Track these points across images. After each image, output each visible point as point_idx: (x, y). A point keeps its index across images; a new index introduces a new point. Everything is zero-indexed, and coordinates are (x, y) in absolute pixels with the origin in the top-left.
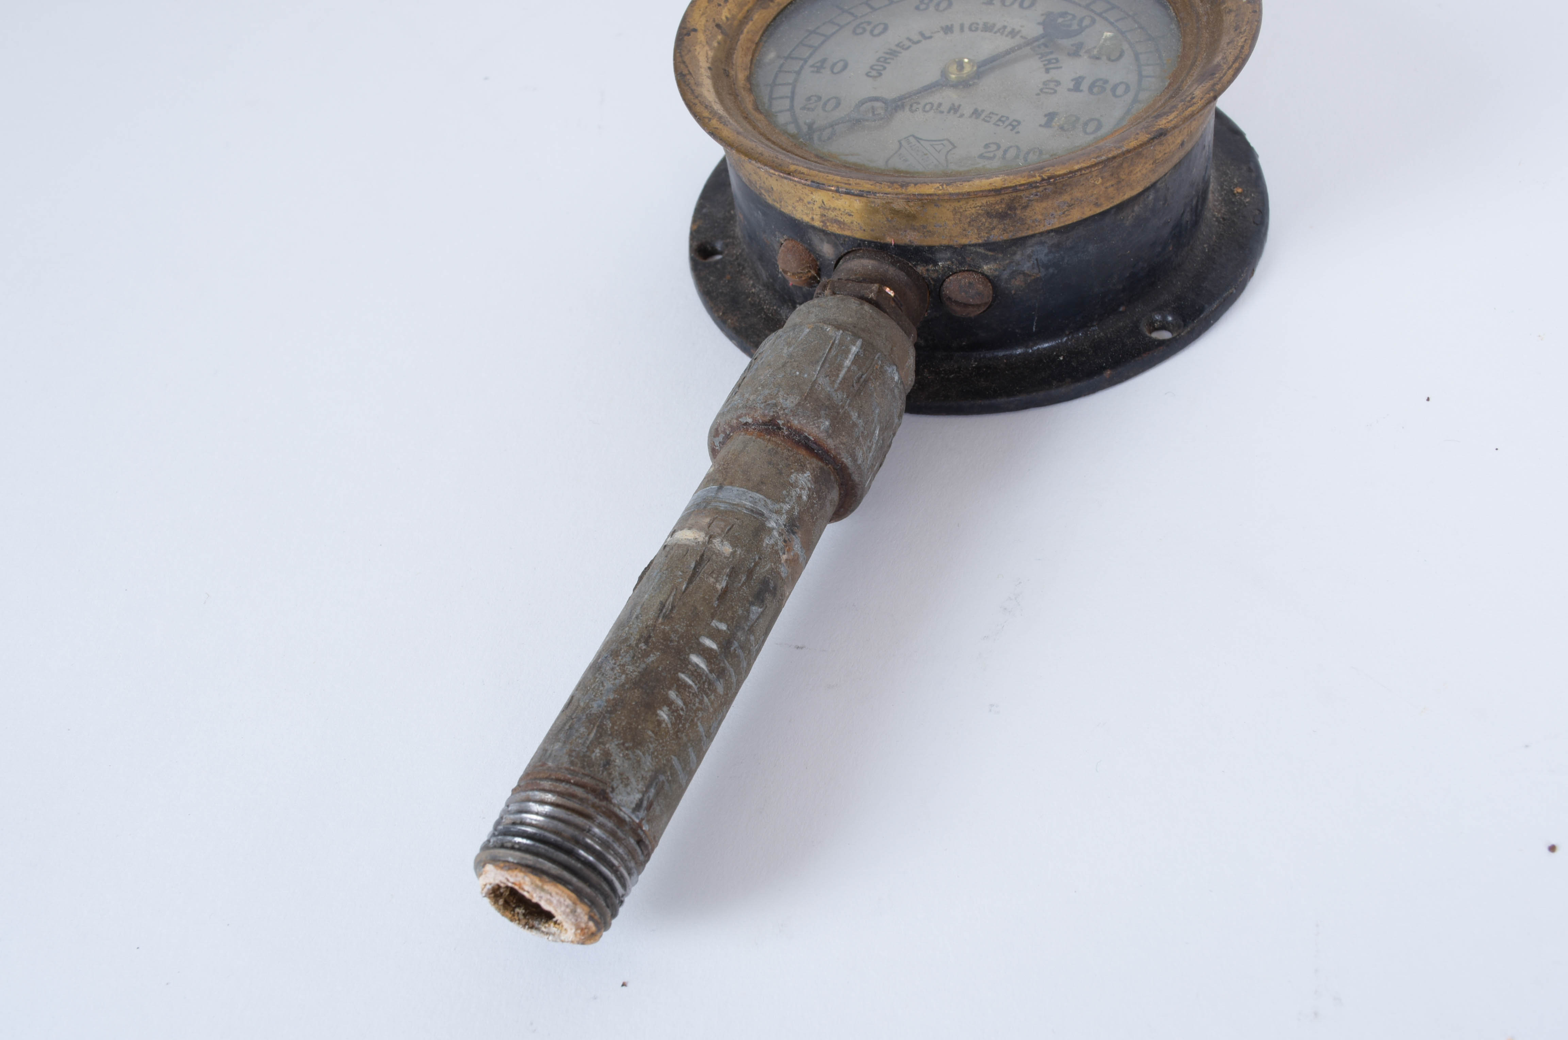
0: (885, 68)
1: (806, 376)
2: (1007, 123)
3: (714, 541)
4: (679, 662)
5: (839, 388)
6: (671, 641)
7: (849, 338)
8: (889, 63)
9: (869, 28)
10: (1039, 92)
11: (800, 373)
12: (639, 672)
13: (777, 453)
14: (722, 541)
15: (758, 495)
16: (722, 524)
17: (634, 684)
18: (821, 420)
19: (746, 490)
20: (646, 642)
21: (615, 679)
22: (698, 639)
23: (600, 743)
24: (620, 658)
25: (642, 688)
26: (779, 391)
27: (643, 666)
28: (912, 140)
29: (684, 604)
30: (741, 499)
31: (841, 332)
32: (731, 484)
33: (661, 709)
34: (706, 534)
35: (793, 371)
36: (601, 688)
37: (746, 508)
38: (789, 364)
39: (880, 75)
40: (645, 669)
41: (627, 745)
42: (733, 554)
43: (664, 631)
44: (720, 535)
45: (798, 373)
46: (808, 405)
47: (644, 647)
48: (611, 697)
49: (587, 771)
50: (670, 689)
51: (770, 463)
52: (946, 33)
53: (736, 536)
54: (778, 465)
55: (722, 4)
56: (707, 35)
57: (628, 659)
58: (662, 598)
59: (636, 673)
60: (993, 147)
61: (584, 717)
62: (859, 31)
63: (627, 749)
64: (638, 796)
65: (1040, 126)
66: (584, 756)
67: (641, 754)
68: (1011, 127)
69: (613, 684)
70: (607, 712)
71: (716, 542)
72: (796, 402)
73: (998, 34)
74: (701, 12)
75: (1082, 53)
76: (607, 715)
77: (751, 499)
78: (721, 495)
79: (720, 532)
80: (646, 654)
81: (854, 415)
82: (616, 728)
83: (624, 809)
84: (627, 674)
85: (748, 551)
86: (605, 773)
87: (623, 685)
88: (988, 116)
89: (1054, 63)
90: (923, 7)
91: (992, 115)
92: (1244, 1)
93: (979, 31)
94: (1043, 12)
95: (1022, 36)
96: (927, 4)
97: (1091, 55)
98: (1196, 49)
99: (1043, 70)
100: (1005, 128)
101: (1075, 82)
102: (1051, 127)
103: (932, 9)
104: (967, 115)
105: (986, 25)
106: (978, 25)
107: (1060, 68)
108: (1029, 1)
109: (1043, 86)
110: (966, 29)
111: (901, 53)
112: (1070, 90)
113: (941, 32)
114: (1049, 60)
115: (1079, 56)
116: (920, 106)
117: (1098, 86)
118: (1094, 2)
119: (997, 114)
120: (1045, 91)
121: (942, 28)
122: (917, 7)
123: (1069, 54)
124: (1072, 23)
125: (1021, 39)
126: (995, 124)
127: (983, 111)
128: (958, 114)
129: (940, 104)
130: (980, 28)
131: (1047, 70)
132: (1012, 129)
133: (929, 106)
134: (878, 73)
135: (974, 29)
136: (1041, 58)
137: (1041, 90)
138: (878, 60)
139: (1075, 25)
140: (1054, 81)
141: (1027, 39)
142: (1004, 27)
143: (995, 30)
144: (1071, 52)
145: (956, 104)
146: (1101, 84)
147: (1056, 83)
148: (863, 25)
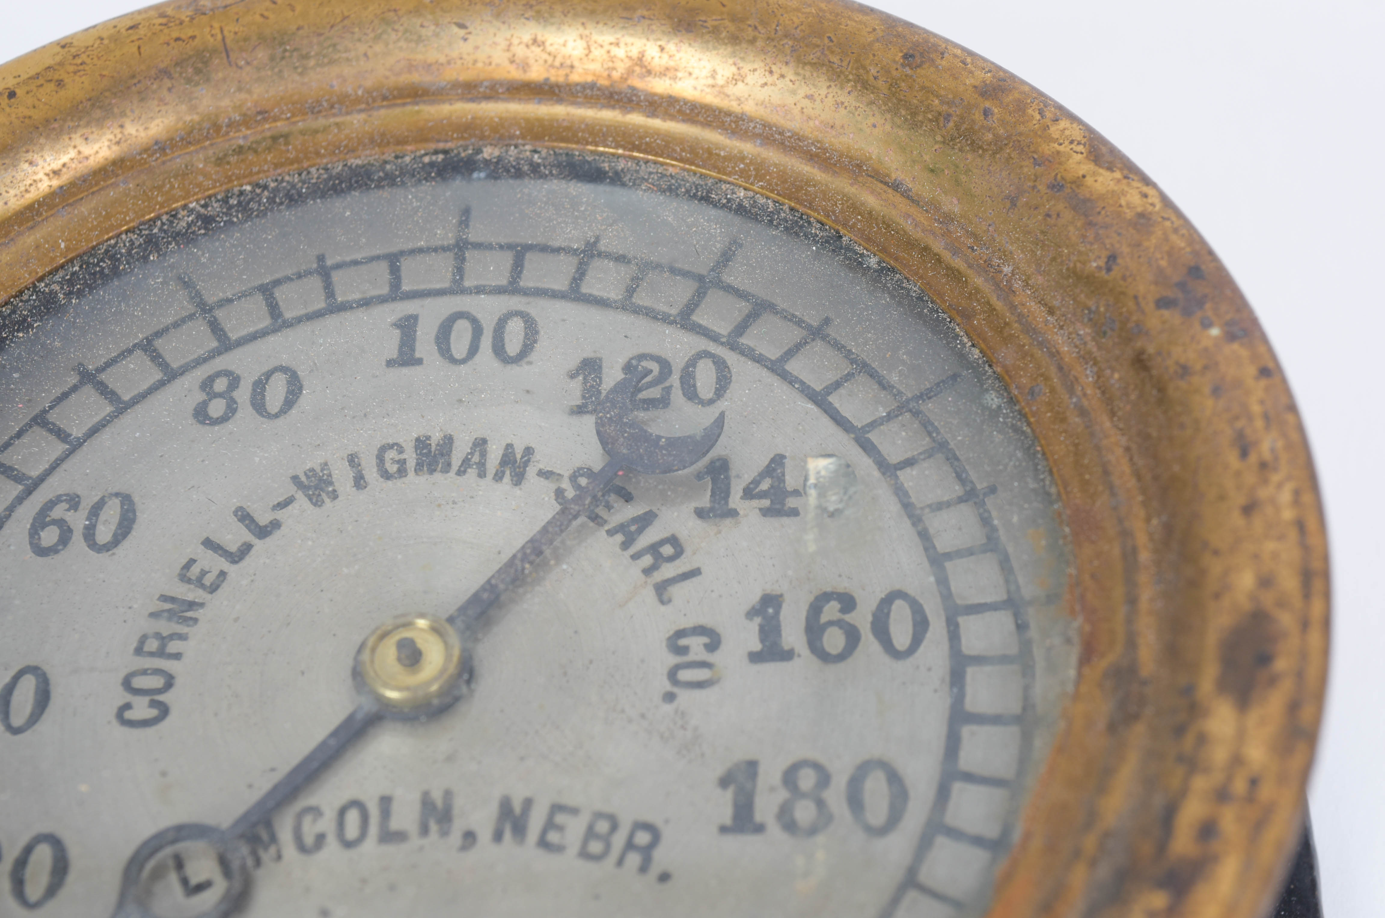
0: (170, 682)
2: (619, 840)
8: (177, 656)
9: (78, 521)
10: (668, 687)
39: (164, 711)
52: (317, 502)
62: (49, 536)
65: (724, 830)
68: (634, 859)
73: (472, 472)
75: (735, 500)
88: (550, 825)
89: (671, 559)
90: (217, 408)
91: (560, 818)
92: (1215, 331)
93: (411, 474)
94: (573, 362)
95: (545, 474)
96: (227, 395)
97: (766, 503)
98: (1113, 494)
99: (649, 594)
100: (620, 862)
101: (758, 620)
102: (760, 829)
103: (245, 411)
104: (485, 835)
105: (421, 444)
106: (401, 450)
107: (695, 573)
108: (515, 328)
109: (673, 660)
110: (371, 473)
111: (202, 605)
112: (755, 657)
113: (302, 501)
114: (654, 549)
115: (733, 513)
116: (327, 824)
117: (831, 623)
118: (700, 295)
119: (574, 811)
120: (685, 675)
121: (295, 479)
122: (201, 415)
123: (700, 514)
124: (668, 390)
125: (549, 487)
126: (585, 854)
127: (528, 803)
128: (456, 837)
129: (386, 802)
130: (411, 464)
131: (661, 589)
132: (644, 868)
133: (353, 817)
134: (154, 704)
135: (393, 468)
136: (625, 545)
137: (672, 675)
138: (139, 651)
139: (677, 396)
140: (700, 630)
141: (565, 484)
142: (481, 444)
143: (456, 462)
144: (705, 501)
145: (437, 796)
146: (837, 616)
147: (705, 640)
148: (58, 512)
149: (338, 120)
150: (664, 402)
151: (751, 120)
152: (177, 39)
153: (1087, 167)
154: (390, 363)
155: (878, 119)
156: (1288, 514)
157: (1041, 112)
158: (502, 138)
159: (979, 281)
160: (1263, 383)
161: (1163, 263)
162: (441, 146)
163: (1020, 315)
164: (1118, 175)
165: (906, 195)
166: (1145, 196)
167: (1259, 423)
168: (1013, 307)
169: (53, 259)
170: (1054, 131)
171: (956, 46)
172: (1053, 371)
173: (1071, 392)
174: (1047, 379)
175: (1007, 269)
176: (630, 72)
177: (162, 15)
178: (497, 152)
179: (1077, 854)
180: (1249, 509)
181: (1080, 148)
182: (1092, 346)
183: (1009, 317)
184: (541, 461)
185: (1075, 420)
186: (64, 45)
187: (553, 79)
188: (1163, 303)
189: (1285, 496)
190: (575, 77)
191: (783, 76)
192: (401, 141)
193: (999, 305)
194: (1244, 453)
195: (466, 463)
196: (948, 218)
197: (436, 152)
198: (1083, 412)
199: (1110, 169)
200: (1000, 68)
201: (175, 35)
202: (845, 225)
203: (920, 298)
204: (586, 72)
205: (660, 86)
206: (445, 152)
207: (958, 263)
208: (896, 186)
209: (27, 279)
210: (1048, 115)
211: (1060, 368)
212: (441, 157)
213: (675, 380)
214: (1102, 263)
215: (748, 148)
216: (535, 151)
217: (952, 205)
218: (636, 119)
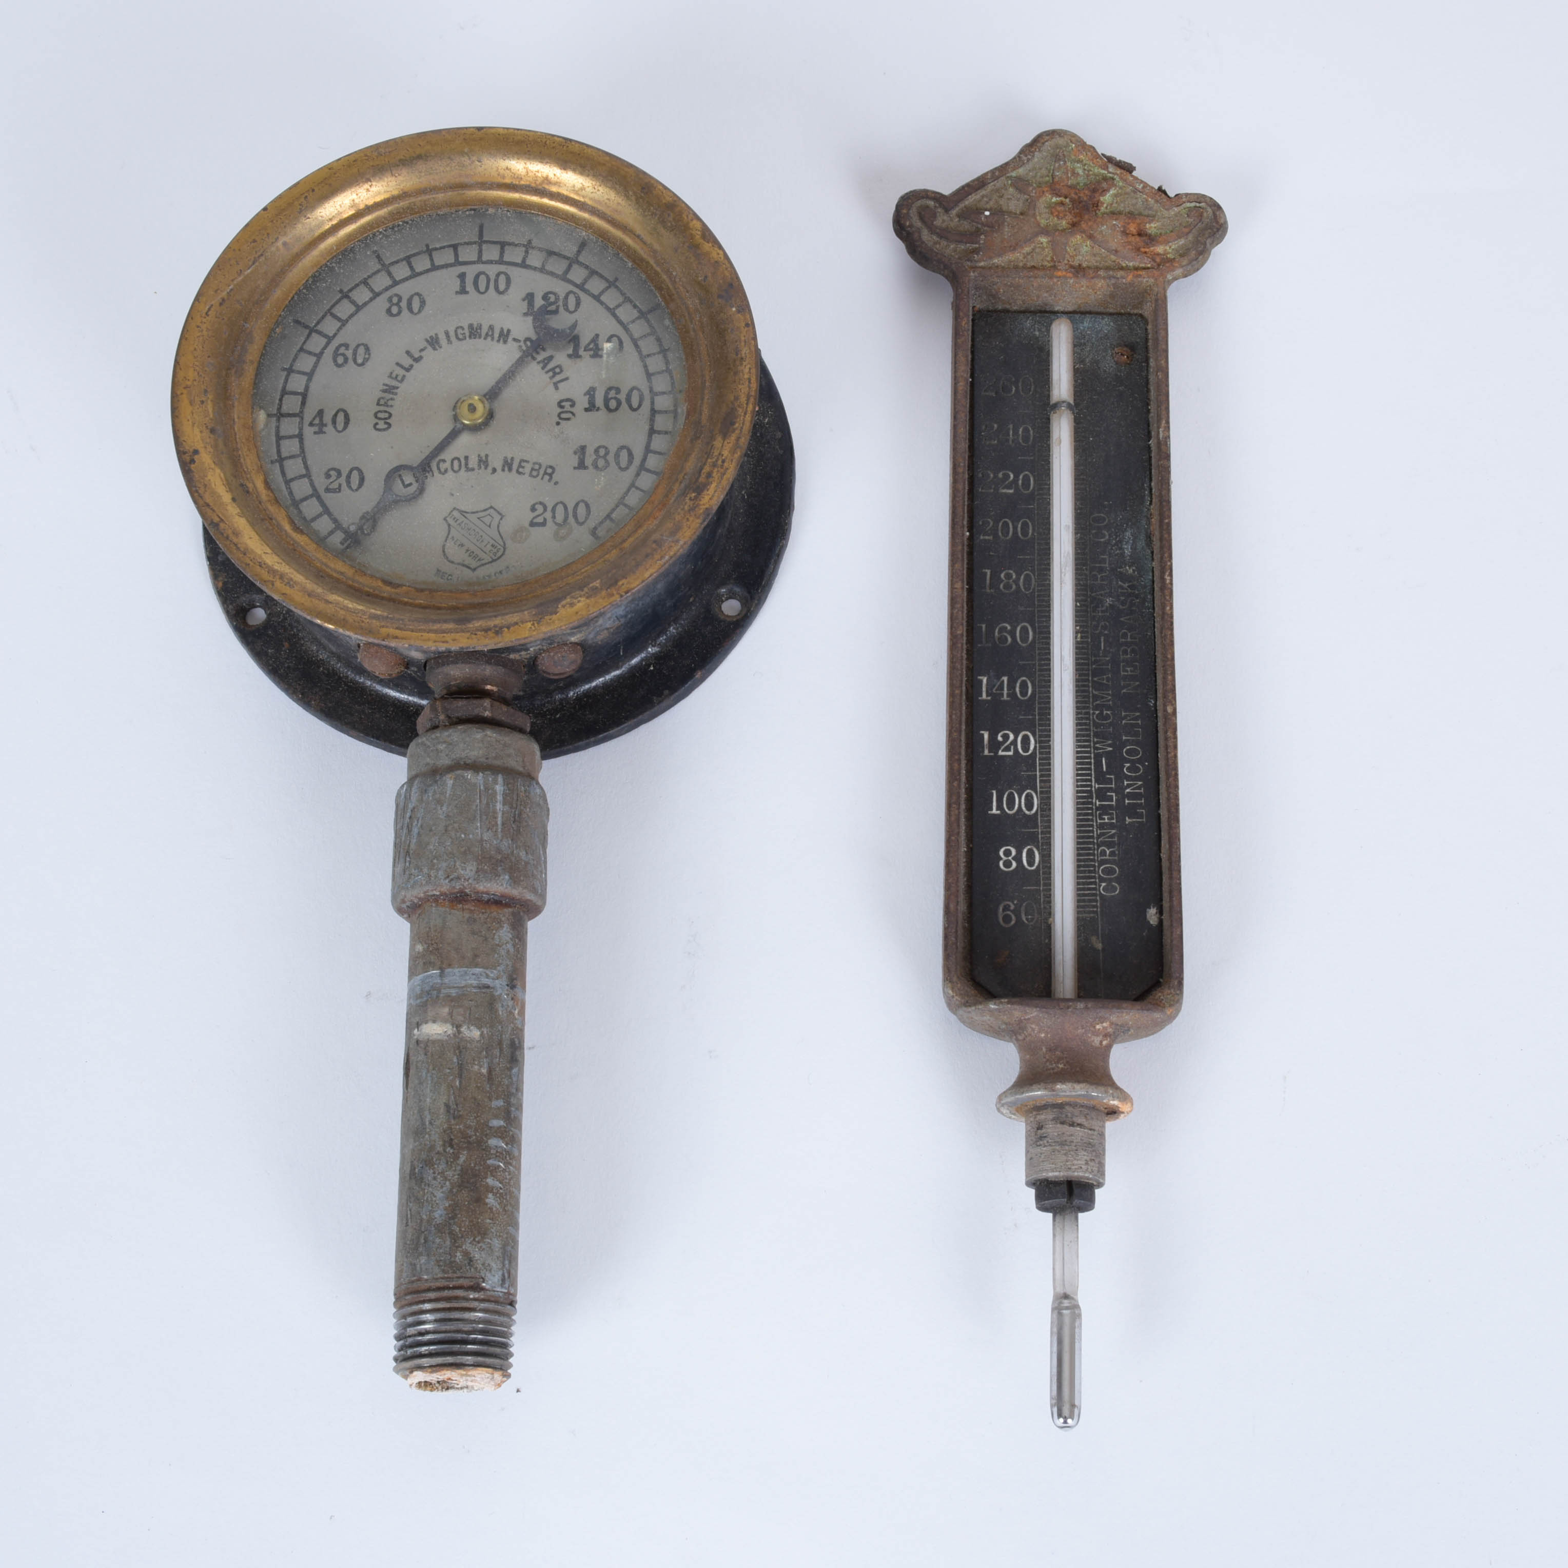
0: (390, 415)
1: (471, 836)
2: (542, 472)
3: (462, 1029)
4: (484, 1152)
5: (503, 837)
6: (470, 1137)
7: (490, 779)
8: (392, 406)
9: (349, 353)
10: (557, 419)
11: (465, 834)
12: (458, 1175)
13: (475, 921)
14: (468, 1028)
15: (478, 969)
16: (461, 1010)
17: (459, 1186)
18: (502, 877)
19: (466, 969)
20: (451, 1146)
21: (442, 1187)
22: (487, 1126)
23: (457, 1247)
24: (436, 1166)
25: (467, 1187)
26: (455, 862)
27: (459, 1168)
28: (456, 513)
29: (465, 1099)
30: (466, 980)
31: (481, 774)
32: (450, 966)
33: (487, 1198)
34: (453, 1025)
35: (458, 835)
36: (434, 1199)
37: (474, 987)
38: (450, 828)
39: (389, 425)
40: (462, 1170)
41: (477, 1239)
42: (482, 1035)
43: (460, 1131)
44: (464, 1022)
45: (463, 836)
46: (486, 867)
47: (451, 1151)
48: (447, 1205)
49: (459, 1274)
50: (486, 1178)
51: (473, 933)
52: (435, 349)
53: (477, 1018)
54: (481, 932)
55: (204, 399)
56: (210, 452)
57: (442, 1166)
58: (444, 1099)
59: (456, 1177)
60: (540, 509)
61: (433, 1229)
63: (479, 1242)
64: (500, 1273)
65: (575, 468)
66: (451, 1262)
67: (489, 1241)
68: (547, 477)
69: (442, 1192)
70: (450, 1218)
71: (464, 1029)
72: (474, 869)
73: (489, 339)
74: (190, 423)
75: (581, 352)
76: (452, 1221)
77: (474, 976)
78: (446, 981)
79: (462, 1019)
80: (456, 1157)
81: (522, 854)
82: (463, 1229)
83: (495, 1289)
84: (449, 1180)
85: (492, 1027)
86: (472, 1270)
87: (451, 1191)
88: (520, 466)
89: (559, 373)
90: (395, 310)
91: (523, 464)
92: (734, 309)
93: (468, 338)
94: (523, 295)
95: (515, 340)
96: (397, 304)
97: (592, 353)
98: (701, 361)
99: (552, 387)
100: (542, 479)
101: (588, 396)
102: (585, 468)
103: (405, 312)
104: (499, 469)
105: (471, 326)
106: (463, 329)
107: (567, 379)
108: (502, 279)
109: (559, 410)
110: (453, 338)
111: (397, 388)
112: (586, 410)
113: (430, 349)
114: (553, 370)
115: (580, 357)
116: (447, 465)
117: (612, 398)
118: (570, 267)
119: (527, 462)
120: (563, 416)
121: (427, 341)
122: (389, 311)
123: (570, 356)
124: (558, 307)
125: (516, 344)
126: (531, 475)
127: (512, 459)
128: (490, 469)
129: (466, 458)
130: (467, 334)
131: (556, 386)
132: (550, 480)
133: (456, 463)
134: (386, 423)
135: (461, 337)
136: (543, 368)
137: (559, 415)
138: (378, 404)
139: (561, 309)
140: (568, 400)
141: (522, 344)
142: (491, 328)
143: (483, 335)
144: (570, 351)
145: (483, 455)
146: (614, 396)
147: (569, 403)
148: (342, 350)
149: (434, 196)
150: (556, 312)
151: (588, 205)
152: (373, 166)
153: (702, 241)
154: (457, 293)
155: (632, 211)
156: (746, 376)
157: (687, 216)
158: (495, 205)
159: (665, 277)
160: (746, 329)
161: (721, 281)
162: (473, 207)
163: (678, 292)
164: (710, 245)
165: (642, 240)
166: (718, 254)
167: (743, 344)
168: (675, 289)
169: (332, 254)
170: (691, 225)
171: (661, 184)
172: (686, 314)
173: (691, 322)
174: (685, 317)
175: (674, 274)
176: (543, 182)
177: (366, 156)
178: (494, 211)
179: (677, 480)
180: (736, 373)
181: (699, 233)
182: (699, 306)
183: (674, 292)
184: (514, 334)
185: (692, 333)
186: (329, 167)
187: (514, 182)
188: (720, 296)
189: (747, 370)
190: (522, 183)
191: (598, 190)
192: (458, 205)
193: (671, 287)
194: (737, 355)
195: (487, 334)
196: (655, 251)
197: (471, 210)
198: (694, 331)
199: (708, 242)
200: (675, 195)
201: (371, 164)
202: (621, 250)
203: (645, 281)
204: (527, 181)
205: (554, 189)
206: (474, 210)
207: (658, 269)
208: (638, 236)
209: (324, 262)
210: (690, 218)
211: (689, 314)
212: (473, 212)
213: (561, 303)
214: (702, 278)
215: (586, 215)
216: (508, 211)
217: (657, 246)
218: (546, 201)
